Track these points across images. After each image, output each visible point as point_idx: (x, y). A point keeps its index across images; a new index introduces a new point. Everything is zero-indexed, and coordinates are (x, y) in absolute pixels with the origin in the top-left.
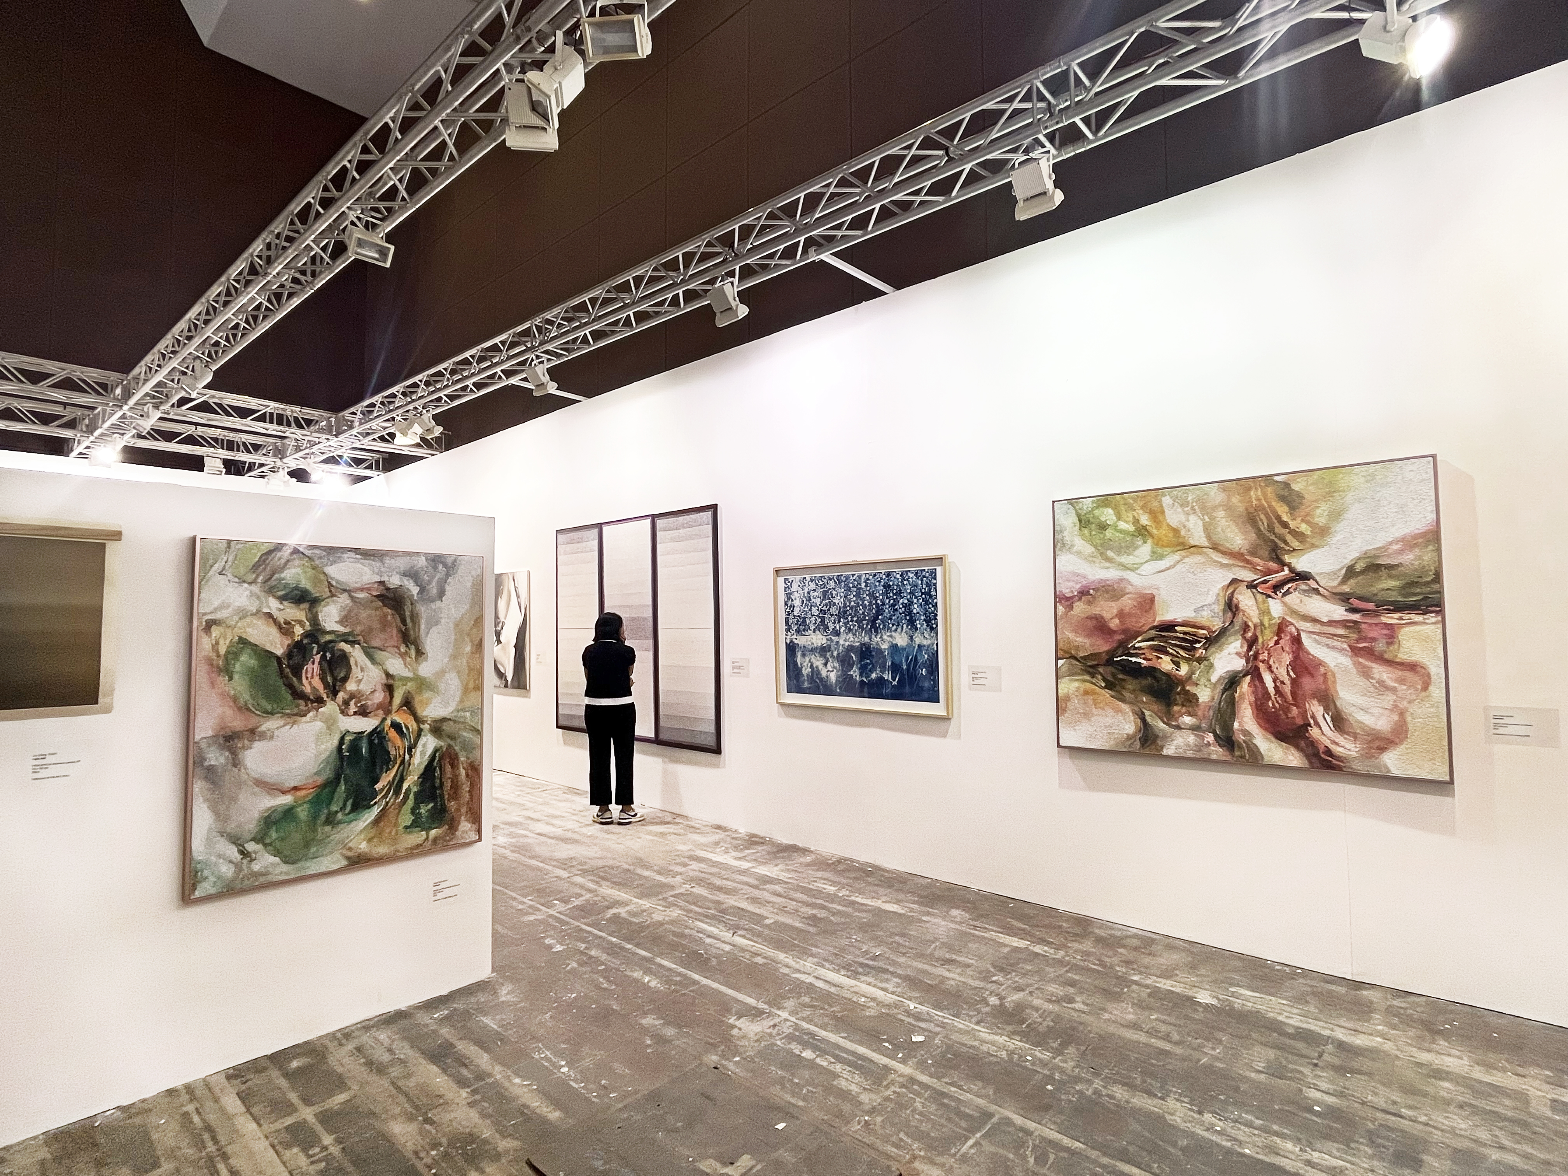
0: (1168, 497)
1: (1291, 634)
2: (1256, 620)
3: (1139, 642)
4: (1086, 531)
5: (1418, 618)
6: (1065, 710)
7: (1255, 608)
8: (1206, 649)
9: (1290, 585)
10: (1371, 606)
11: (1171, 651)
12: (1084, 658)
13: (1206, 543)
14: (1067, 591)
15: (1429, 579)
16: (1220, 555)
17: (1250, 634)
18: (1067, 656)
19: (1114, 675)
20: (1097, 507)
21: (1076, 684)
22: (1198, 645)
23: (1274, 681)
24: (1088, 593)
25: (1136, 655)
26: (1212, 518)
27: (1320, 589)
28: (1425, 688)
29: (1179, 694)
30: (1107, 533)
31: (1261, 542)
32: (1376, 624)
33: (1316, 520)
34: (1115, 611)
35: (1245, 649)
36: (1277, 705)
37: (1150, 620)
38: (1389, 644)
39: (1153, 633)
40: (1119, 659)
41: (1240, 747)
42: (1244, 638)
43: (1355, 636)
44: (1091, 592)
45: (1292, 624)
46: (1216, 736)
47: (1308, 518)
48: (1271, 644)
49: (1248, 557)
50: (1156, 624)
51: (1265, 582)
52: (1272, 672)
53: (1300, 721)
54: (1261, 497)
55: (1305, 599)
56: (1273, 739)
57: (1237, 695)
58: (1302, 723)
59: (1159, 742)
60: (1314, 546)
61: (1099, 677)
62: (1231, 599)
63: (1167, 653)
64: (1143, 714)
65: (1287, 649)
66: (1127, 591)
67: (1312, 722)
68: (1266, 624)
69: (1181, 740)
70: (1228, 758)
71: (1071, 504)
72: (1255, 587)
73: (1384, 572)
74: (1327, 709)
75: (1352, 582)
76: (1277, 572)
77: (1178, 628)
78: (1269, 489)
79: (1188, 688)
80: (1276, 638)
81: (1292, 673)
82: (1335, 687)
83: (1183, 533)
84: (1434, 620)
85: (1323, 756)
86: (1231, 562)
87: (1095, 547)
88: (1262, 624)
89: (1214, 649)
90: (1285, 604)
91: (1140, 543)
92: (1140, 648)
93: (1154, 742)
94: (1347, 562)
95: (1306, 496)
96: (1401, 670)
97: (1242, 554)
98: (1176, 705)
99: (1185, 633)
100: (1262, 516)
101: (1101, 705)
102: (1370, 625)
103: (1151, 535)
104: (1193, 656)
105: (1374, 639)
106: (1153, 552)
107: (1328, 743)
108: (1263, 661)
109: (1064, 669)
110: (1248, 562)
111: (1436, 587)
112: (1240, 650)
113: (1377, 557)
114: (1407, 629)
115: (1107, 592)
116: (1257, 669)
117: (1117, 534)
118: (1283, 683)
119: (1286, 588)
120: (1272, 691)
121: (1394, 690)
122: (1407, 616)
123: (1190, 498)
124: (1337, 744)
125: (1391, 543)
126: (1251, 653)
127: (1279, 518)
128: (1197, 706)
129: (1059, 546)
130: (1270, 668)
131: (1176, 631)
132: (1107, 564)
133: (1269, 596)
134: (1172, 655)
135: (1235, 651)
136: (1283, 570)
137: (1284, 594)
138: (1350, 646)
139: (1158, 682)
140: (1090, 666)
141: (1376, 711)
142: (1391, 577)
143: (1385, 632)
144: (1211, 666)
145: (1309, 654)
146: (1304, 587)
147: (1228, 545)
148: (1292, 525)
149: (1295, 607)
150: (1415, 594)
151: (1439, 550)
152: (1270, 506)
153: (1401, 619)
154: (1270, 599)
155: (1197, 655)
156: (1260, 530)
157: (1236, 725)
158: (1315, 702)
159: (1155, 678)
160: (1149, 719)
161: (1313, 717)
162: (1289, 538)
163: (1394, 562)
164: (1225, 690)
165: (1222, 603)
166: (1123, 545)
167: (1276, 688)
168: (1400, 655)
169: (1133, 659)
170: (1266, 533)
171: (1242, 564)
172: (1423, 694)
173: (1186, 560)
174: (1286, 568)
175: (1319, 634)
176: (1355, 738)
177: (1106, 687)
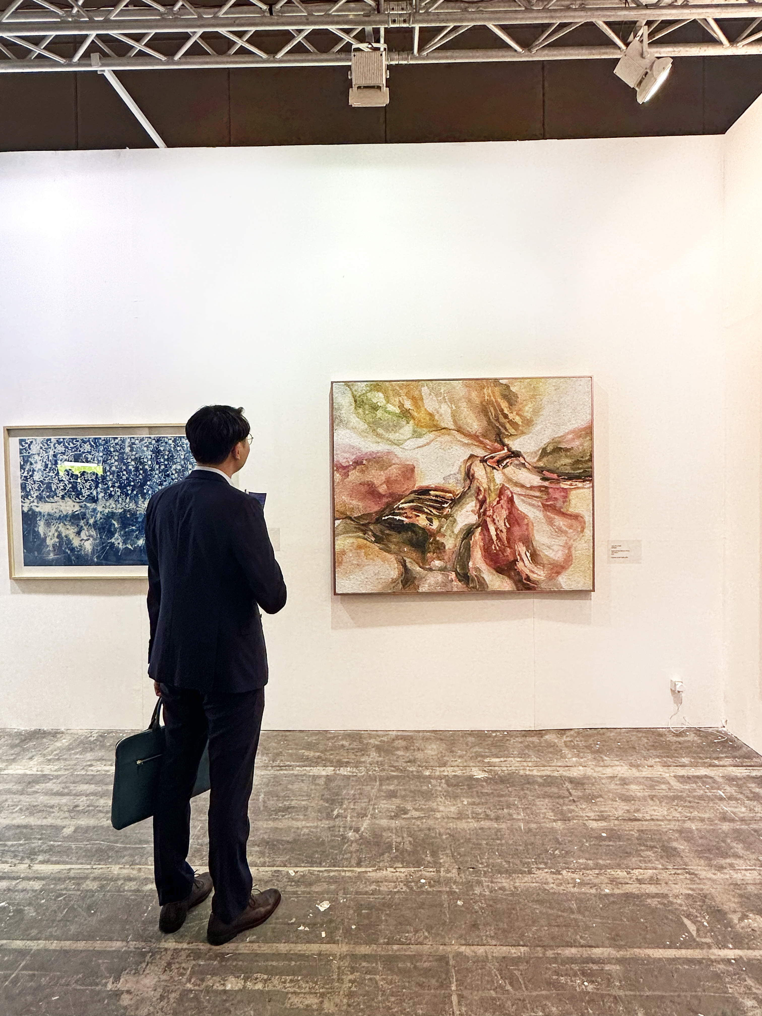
0: (426, 388)
1: (508, 496)
2: (485, 486)
3: (402, 503)
4: (360, 411)
5: (580, 485)
6: (341, 563)
7: (485, 477)
8: (451, 508)
9: (508, 460)
10: (555, 476)
11: (426, 510)
12: (358, 518)
13: (452, 427)
14: (345, 460)
15: (587, 458)
16: (463, 436)
17: (481, 497)
18: (344, 516)
19: (382, 532)
20: (371, 391)
21: (351, 540)
22: (445, 505)
23: (496, 530)
24: (361, 463)
25: (400, 514)
26: (458, 407)
27: (526, 464)
28: (582, 531)
29: (431, 543)
30: (378, 412)
31: (490, 428)
32: (558, 489)
33: (525, 414)
34: (384, 478)
35: (478, 507)
36: (497, 548)
37: (411, 486)
38: (564, 502)
39: (413, 496)
40: (386, 518)
41: (473, 580)
42: (477, 499)
43: (545, 497)
44: (364, 462)
45: (508, 489)
46: (457, 574)
47: (520, 412)
48: (495, 503)
49: (481, 439)
50: (415, 489)
51: (492, 458)
52: (495, 524)
53: (511, 558)
54: (491, 394)
55: (517, 471)
56: (494, 572)
57: (471, 542)
58: (512, 559)
59: (416, 583)
60: (523, 433)
61: (370, 533)
62: (469, 470)
63: (423, 512)
64: (405, 561)
65: (505, 507)
66: (394, 462)
67: (519, 557)
68: (492, 488)
69: (432, 579)
70: (465, 589)
71: (348, 386)
72: (486, 461)
73: (563, 454)
74: (528, 548)
75: (545, 459)
76: (500, 451)
77: (432, 492)
78: (497, 389)
79: (438, 538)
80: (498, 499)
81: (507, 524)
82: (533, 532)
83: (436, 418)
84: (588, 486)
85: (524, 581)
86: (470, 442)
87: (369, 424)
88: (489, 489)
89: (456, 508)
90: (504, 474)
91: (404, 423)
92: (403, 509)
93: (413, 582)
94: (542, 445)
95: (519, 396)
96: (571, 519)
97: (478, 437)
98: (429, 552)
99: (437, 496)
100: (492, 409)
101: (371, 556)
102: (554, 489)
103: (413, 418)
104: (442, 513)
105: (556, 499)
106: (415, 431)
107: (528, 572)
108: (489, 517)
109: (340, 528)
110: (481, 442)
111: (590, 464)
112: (474, 508)
113: (560, 442)
114: (574, 492)
115: (377, 462)
116: (485, 522)
117: (387, 415)
118: (501, 531)
119: (505, 462)
120: (494, 538)
121: (566, 532)
122: (574, 483)
123: (442, 391)
124: (533, 572)
125: (568, 433)
126: (482, 510)
127: (502, 410)
128: (444, 552)
129: (337, 421)
130: (493, 520)
131: (430, 495)
132: (379, 440)
133: (494, 468)
134: (427, 513)
135: (471, 509)
136: (504, 449)
137: (504, 467)
138: (542, 504)
139: (416, 535)
140: (363, 525)
141: (556, 548)
142: (567, 456)
143: (563, 494)
144: (455, 521)
145: (518, 510)
146: (516, 462)
147: (468, 429)
148: (511, 416)
149: (511, 476)
150: (579, 469)
151: (592, 439)
152: (496, 401)
153: (571, 485)
154: (495, 471)
155: (445, 513)
156: (489, 419)
157: (471, 564)
158: (521, 544)
159: (414, 532)
160: (408, 565)
161: (519, 555)
162: (508, 426)
163: (569, 447)
164: (464, 539)
165: (463, 474)
166: (391, 424)
167: (497, 535)
168: (570, 510)
169: (398, 518)
170: (493, 420)
171: (476, 444)
172: (581, 535)
173: (439, 439)
174: (505, 448)
175: (525, 496)
176: (544, 566)
177: (376, 542)
